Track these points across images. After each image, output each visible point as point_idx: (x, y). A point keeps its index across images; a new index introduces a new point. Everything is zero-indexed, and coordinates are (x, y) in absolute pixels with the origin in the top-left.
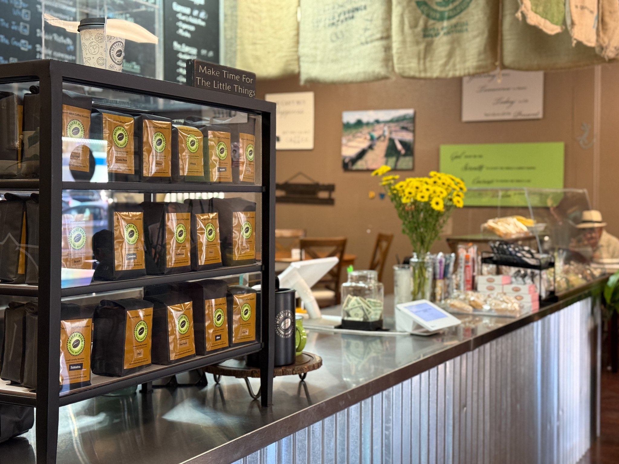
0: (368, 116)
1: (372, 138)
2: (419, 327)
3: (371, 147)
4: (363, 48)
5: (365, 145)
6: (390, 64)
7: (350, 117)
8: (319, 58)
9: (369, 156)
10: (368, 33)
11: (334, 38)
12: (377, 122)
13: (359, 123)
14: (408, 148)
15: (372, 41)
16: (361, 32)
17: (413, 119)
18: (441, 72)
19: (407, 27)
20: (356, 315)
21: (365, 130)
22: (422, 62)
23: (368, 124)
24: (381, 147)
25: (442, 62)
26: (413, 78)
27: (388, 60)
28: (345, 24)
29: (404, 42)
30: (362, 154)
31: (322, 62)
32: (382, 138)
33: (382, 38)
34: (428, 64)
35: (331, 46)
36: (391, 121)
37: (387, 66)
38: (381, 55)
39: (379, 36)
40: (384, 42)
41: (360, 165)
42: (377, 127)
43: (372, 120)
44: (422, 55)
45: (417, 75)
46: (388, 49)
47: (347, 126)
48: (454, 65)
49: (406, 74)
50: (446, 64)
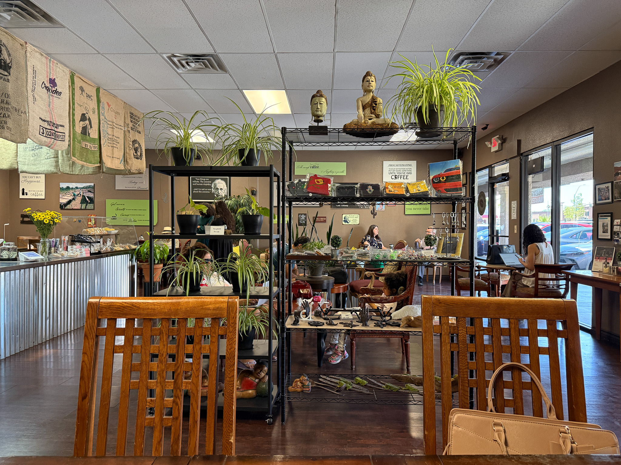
0: (72, 185)
1: (74, 195)
2: (27, 259)
3: (74, 199)
4: (46, 160)
5: (71, 198)
6: (58, 168)
7: (64, 185)
8: (26, 163)
9: (73, 203)
10: (48, 155)
11: (33, 156)
12: (77, 188)
13: (68, 188)
14: (92, 200)
15: (50, 158)
16: (45, 154)
17: (94, 187)
18: (79, 172)
19: (64, 154)
20: (6, 257)
21: (71, 191)
22: (71, 168)
23: (72, 188)
24: (79, 199)
25: (79, 168)
26: (68, 174)
27: (57, 166)
28: (38, 150)
29: (63, 160)
30: (69, 202)
31: (28, 165)
32: (79, 195)
33: (54, 157)
34: (73, 169)
35: (32, 158)
36: (83, 188)
37: (57, 168)
38: (54, 164)
39: (53, 156)
40: (55, 159)
41: (68, 207)
42: (77, 190)
43: (74, 187)
44: (71, 166)
45: (69, 173)
46: (57, 162)
47: (62, 189)
48: (84, 170)
49: (65, 172)
50: (81, 169)
